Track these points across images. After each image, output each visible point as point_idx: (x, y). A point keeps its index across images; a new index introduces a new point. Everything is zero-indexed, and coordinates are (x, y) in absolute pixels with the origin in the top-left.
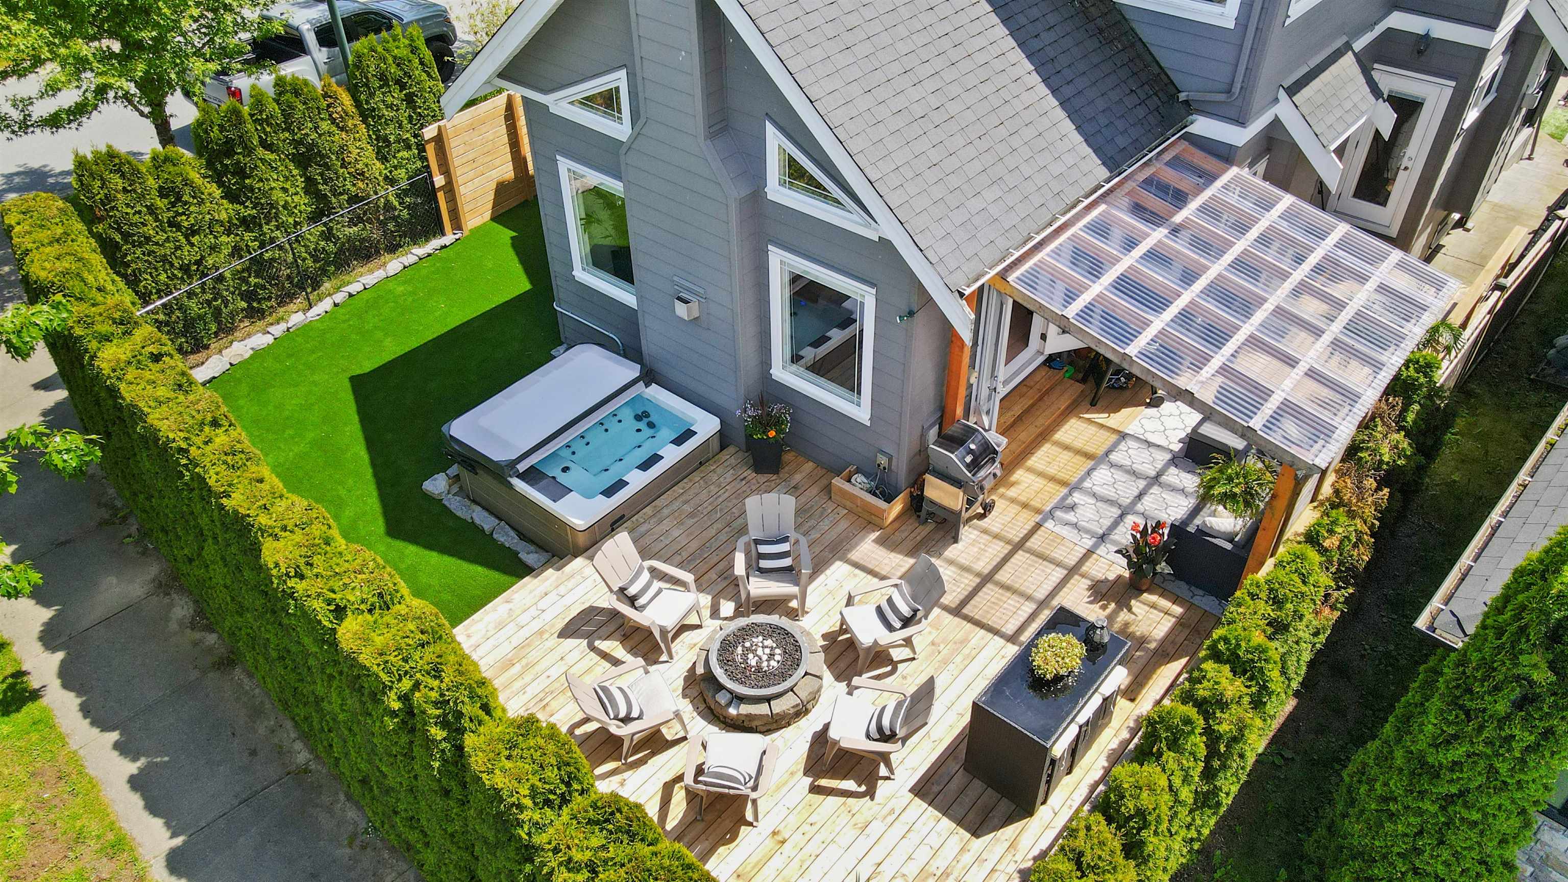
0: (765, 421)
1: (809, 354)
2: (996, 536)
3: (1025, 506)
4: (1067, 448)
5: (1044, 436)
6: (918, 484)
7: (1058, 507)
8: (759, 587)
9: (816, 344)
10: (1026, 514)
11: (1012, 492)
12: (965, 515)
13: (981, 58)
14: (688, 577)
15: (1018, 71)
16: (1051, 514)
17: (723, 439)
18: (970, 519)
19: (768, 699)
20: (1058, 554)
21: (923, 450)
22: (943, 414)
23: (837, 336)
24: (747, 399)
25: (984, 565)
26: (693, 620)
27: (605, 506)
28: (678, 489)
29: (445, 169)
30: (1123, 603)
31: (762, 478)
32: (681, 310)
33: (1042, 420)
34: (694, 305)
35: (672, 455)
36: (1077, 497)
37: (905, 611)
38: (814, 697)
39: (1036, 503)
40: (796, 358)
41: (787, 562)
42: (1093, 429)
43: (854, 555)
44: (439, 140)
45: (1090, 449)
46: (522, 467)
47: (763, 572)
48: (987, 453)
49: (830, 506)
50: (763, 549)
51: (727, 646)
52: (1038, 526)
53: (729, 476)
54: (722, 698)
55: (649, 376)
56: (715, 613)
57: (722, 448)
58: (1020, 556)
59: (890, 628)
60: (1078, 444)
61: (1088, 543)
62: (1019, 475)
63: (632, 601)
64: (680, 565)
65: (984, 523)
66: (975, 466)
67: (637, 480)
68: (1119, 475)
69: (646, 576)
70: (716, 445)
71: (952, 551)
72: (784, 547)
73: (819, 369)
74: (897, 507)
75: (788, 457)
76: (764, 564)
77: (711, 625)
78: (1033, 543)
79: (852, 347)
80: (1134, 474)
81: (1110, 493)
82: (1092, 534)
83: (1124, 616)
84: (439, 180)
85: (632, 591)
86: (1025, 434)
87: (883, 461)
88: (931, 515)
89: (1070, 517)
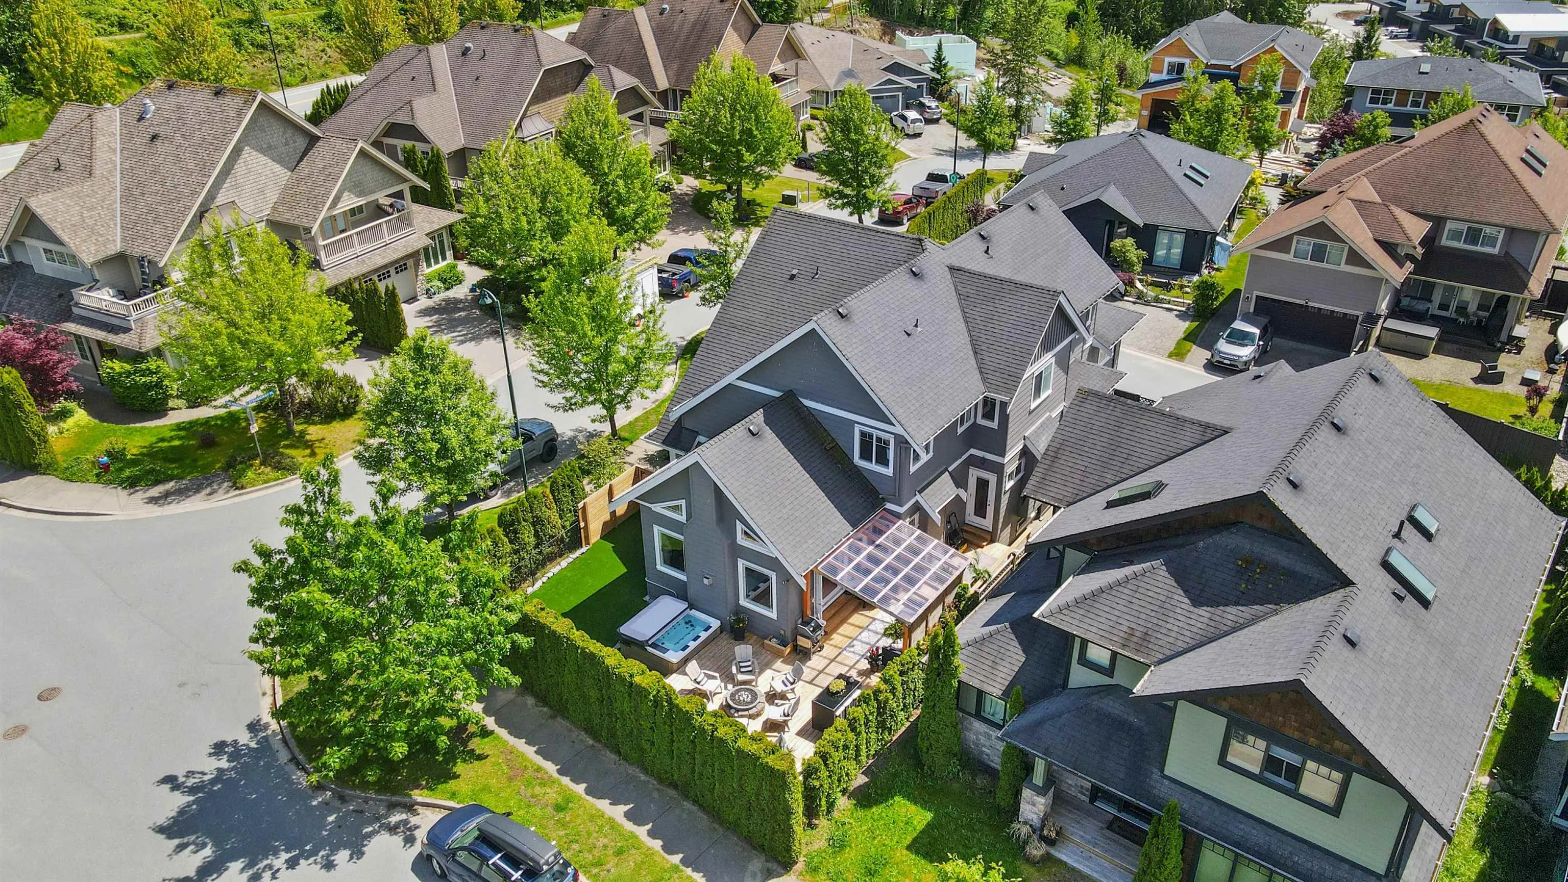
0: (739, 620)
1: (753, 594)
2: (825, 658)
3: (836, 647)
4: (853, 625)
5: (844, 621)
6: (795, 640)
7: (848, 646)
8: (741, 677)
9: (754, 590)
10: (836, 649)
11: (831, 642)
12: (812, 650)
13: (806, 495)
14: (717, 675)
15: (820, 497)
16: (845, 649)
17: (722, 629)
18: (814, 653)
19: (747, 710)
20: (846, 662)
21: (796, 628)
22: (803, 613)
23: (763, 586)
24: (731, 612)
25: (820, 668)
26: (719, 690)
27: (682, 655)
28: (706, 648)
29: (585, 520)
30: (868, 676)
31: (737, 643)
32: (706, 581)
33: (842, 615)
34: (711, 579)
35: (704, 635)
36: (855, 642)
37: (792, 680)
38: (763, 709)
39: (840, 646)
40: (748, 596)
41: (750, 669)
42: (863, 617)
43: (774, 667)
44: (584, 508)
45: (861, 625)
46: (650, 642)
47: (742, 673)
48: (818, 627)
49: (764, 651)
50: (742, 664)
51: (732, 695)
52: (840, 653)
53: (725, 642)
54: (733, 711)
55: (691, 607)
56: (726, 688)
57: (721, 632)
58: (833, 663)
59: (786, 686)
60: (857, 623)
61: (858, 658)
62: (834, 636)
63: (698, 683)
64: (715, 671)
65: (820, 653)
66: (814, 631)
67: (693, 645)
68: (871, 634)
69: (703, 675)
70: (719, 632)
71: (809, 663)
72: (749, 663)
73: (757, 600)
74: (788, 650)
75: (746, 634)
76: (742, 670)
77: (725, 692)
78: (838, 659)
79: (768, 591)
80: (877, 633)
81: (867, 640)
82: (859, 654)
83: (868, 680)
84: (582, 525)
85: (698, 680)
86: (836, 620)
87: (782, 632)
88: (801, 651)
89: (852, 649)
